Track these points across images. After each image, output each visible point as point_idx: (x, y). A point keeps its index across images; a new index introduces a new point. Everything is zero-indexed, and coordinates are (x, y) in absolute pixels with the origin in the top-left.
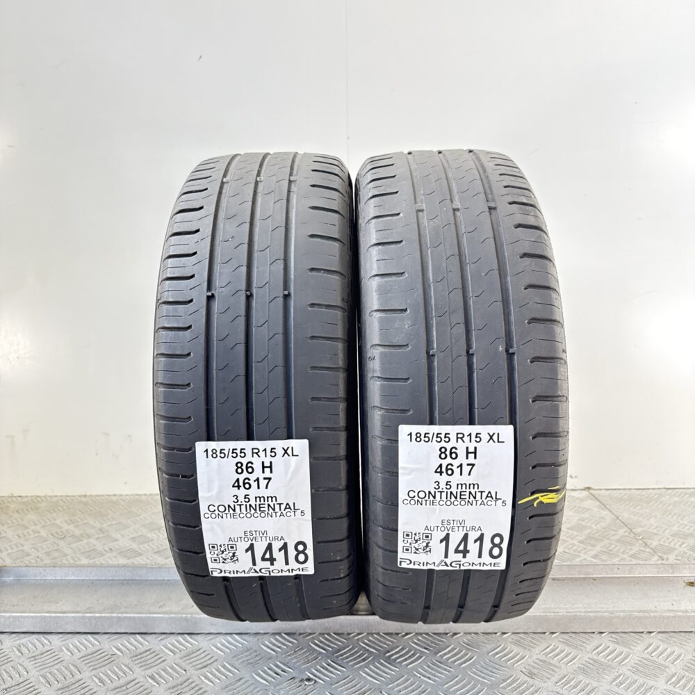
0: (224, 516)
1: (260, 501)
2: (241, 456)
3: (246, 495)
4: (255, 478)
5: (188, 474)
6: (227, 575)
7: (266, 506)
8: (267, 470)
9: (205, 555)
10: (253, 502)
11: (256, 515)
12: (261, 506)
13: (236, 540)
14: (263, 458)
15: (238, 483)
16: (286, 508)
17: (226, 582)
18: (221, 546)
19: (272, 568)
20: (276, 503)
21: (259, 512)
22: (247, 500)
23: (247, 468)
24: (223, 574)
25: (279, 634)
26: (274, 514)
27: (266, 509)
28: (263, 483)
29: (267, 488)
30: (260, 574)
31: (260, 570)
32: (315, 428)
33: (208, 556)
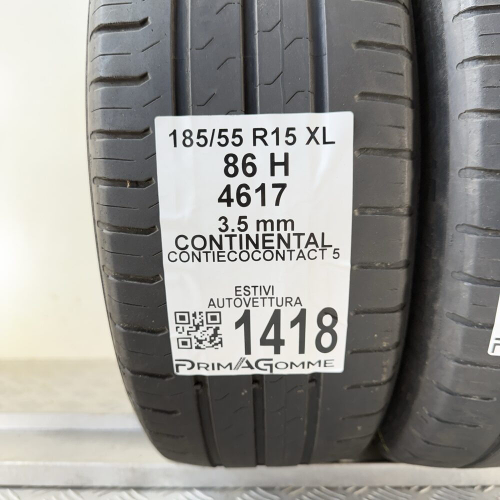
0: (203, 256)
1: (265, 229)
2: (233, 143)
3: (241, 218)
4: (259, 185)
5: (142, 178)
6: (203, 372)
7: (275, 238)
8: (280, 170)
9: (168, 335)
10: (252, 231)
11: (256, 255)
12: (267, 238)
13: (221, 305)
14: (272, 147)
15: (229, 195)
16: (308, 243)
17: (199, 387)
18: (194, 315)
19: (276, 358)
20: (292, 233)
21: (263, 251)
22: (242, 226)
23: (245, 165)
24: (195, 372)
25: (254, 489)
26: (287, 254)
27: (275, 244)
28: (271, 194)
29: (277, 203)
30: (256, 371)
31: (256, 363)
32: (363, 95)
33: (174, 335)
